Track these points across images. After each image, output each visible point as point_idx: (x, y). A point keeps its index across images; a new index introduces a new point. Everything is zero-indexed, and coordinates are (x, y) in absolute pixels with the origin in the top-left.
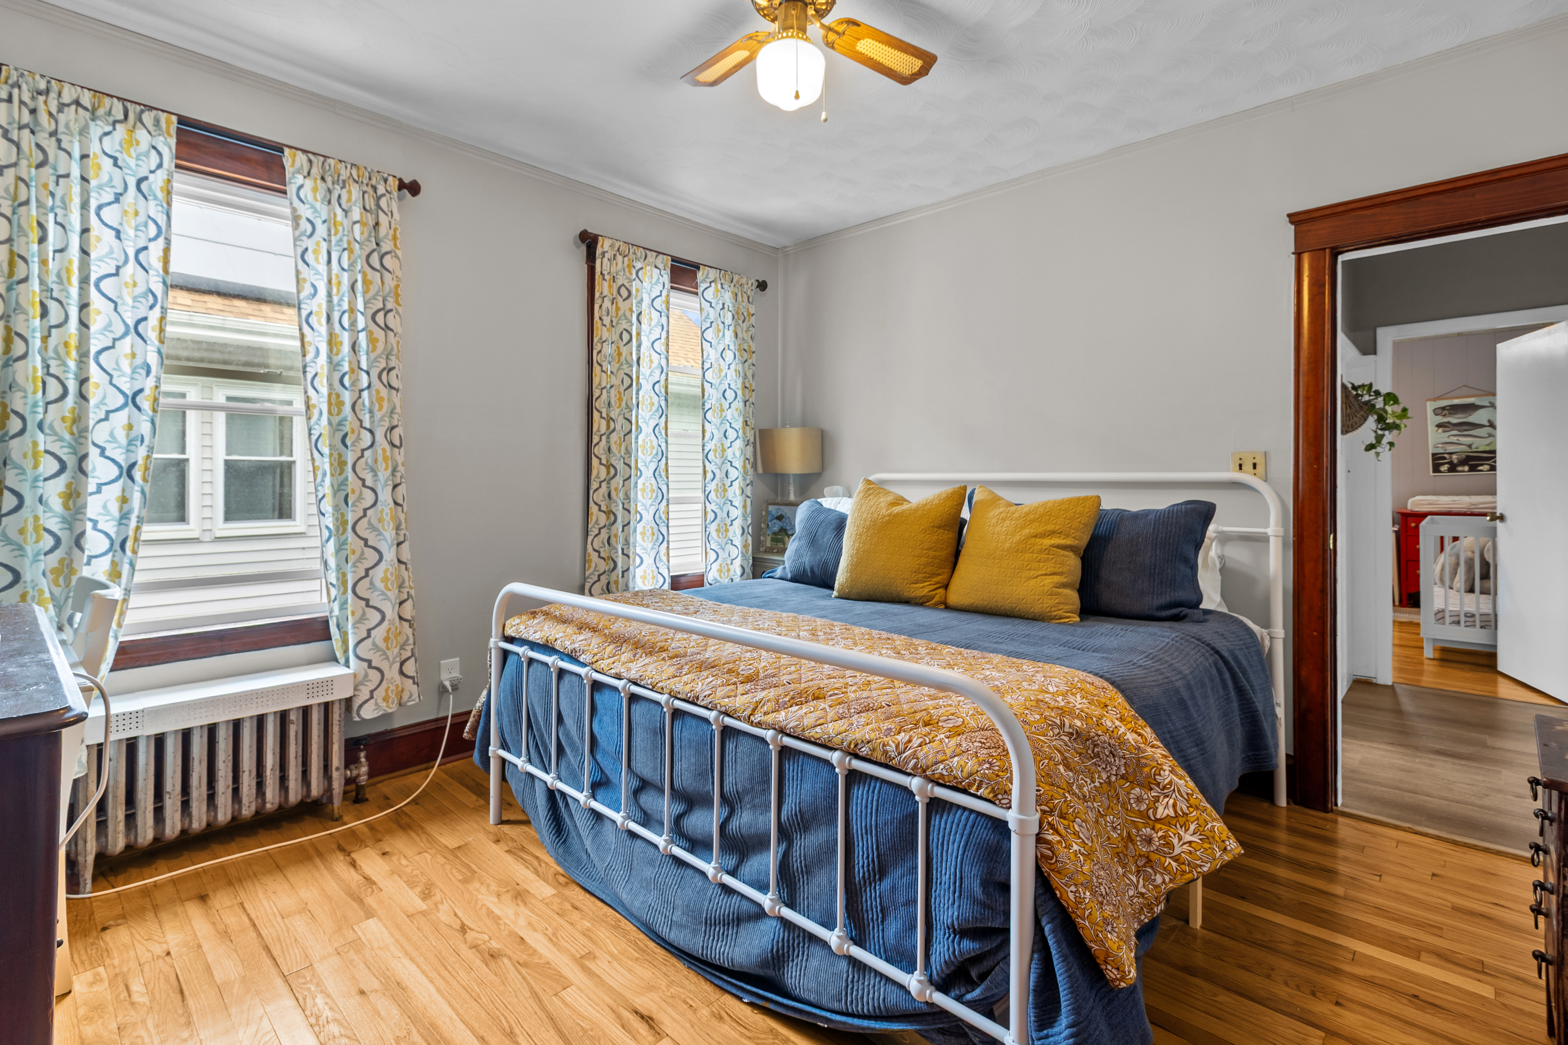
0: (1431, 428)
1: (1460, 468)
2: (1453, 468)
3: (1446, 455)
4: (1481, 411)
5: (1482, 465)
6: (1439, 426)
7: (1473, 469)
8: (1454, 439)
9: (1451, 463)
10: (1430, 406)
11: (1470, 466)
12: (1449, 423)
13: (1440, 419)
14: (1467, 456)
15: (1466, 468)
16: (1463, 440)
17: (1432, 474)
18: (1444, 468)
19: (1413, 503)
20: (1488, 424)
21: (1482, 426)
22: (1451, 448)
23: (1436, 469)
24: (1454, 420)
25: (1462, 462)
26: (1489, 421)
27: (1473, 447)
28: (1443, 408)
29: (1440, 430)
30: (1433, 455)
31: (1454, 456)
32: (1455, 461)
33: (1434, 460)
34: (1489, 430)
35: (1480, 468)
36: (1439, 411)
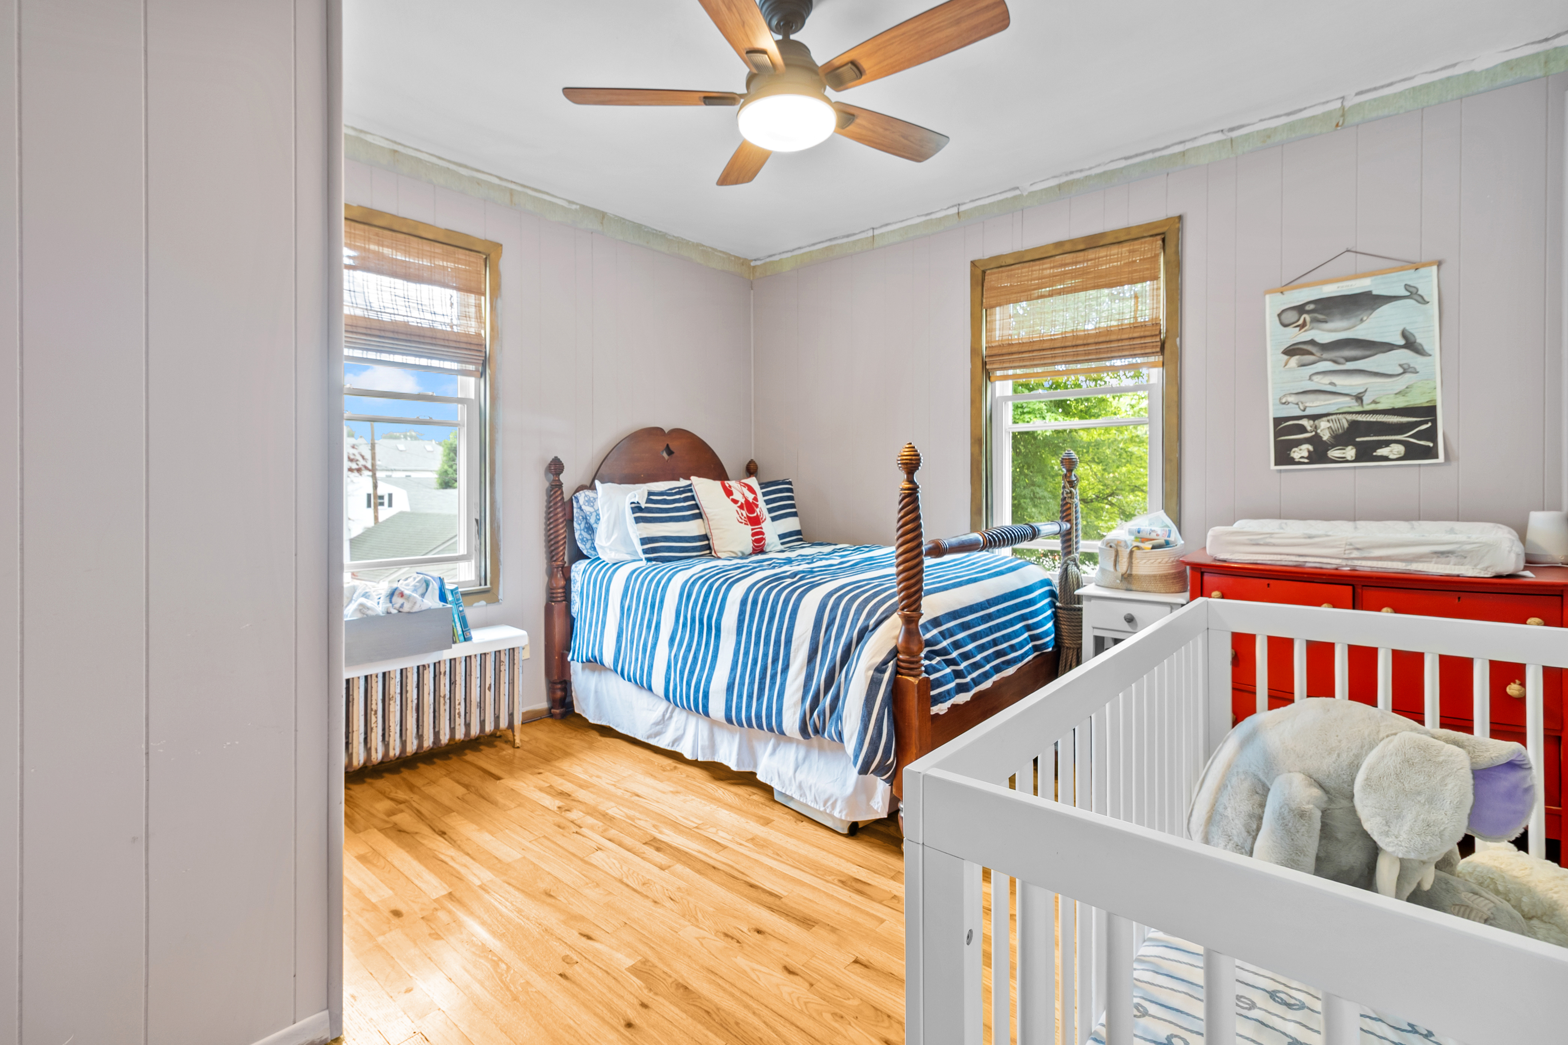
0: (1274, 357)
1: (1333, 453)
2: (1319, 455)
3: (1305, 422)
4: (1386, 310)
5: (1387, 444)
6: (1291, 351)
7: (1365, 454)
8: (1323, 383)
9: (1315, 440)
10: (1274, 304)
11: (1359, 446)
12: (1312, 342)
13: (1294, 336)
14: (1353, 424)
15: (1350, 452)
16: (1344, 383)
17: (1273, 466)
18: (1300, 452)
19: (1216, 537)
20: (1402, 342)
21: (1387, 347)
22: (1316, 405)
23: (1283, 457)
24: (1324, 335)
25: (1342, 439)
26: (1404, 334)
27: (1367, 399)
28: (1300, 309)
29: (1294, 361)
30: (1278, 421)
31: (1323, 424)
32: (1326, 436)
33: (1277, 434)
34: (1405, 356)
35: (1381, 452)
36: (1291, 316)
